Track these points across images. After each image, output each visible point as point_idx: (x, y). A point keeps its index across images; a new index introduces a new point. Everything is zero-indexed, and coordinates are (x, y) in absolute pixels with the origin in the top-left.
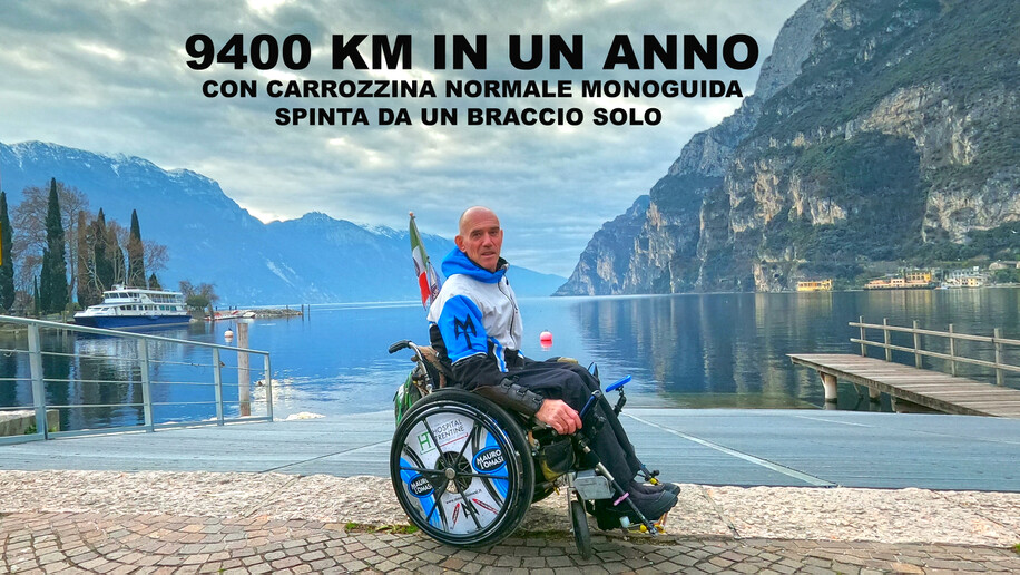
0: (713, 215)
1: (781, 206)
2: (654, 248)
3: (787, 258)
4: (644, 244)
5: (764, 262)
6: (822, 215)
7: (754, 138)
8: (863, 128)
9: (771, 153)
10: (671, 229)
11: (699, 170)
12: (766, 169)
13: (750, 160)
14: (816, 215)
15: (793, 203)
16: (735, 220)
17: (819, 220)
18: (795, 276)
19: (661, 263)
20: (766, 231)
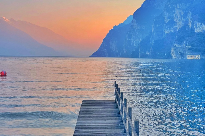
0: (158, 26)
1: (183, 24)
2: (134, 38)
3: (184, 45)
4: (130, 36)
5: (175, 46)
6: (198, 28)
12: (179, 8)
13: (173, 4)
14: (197, 28)
15: (188, 23)
16: (166, 28)
17: (198, 30)
18: (186, 53)
19: (136, 45)
20: (177, 34)
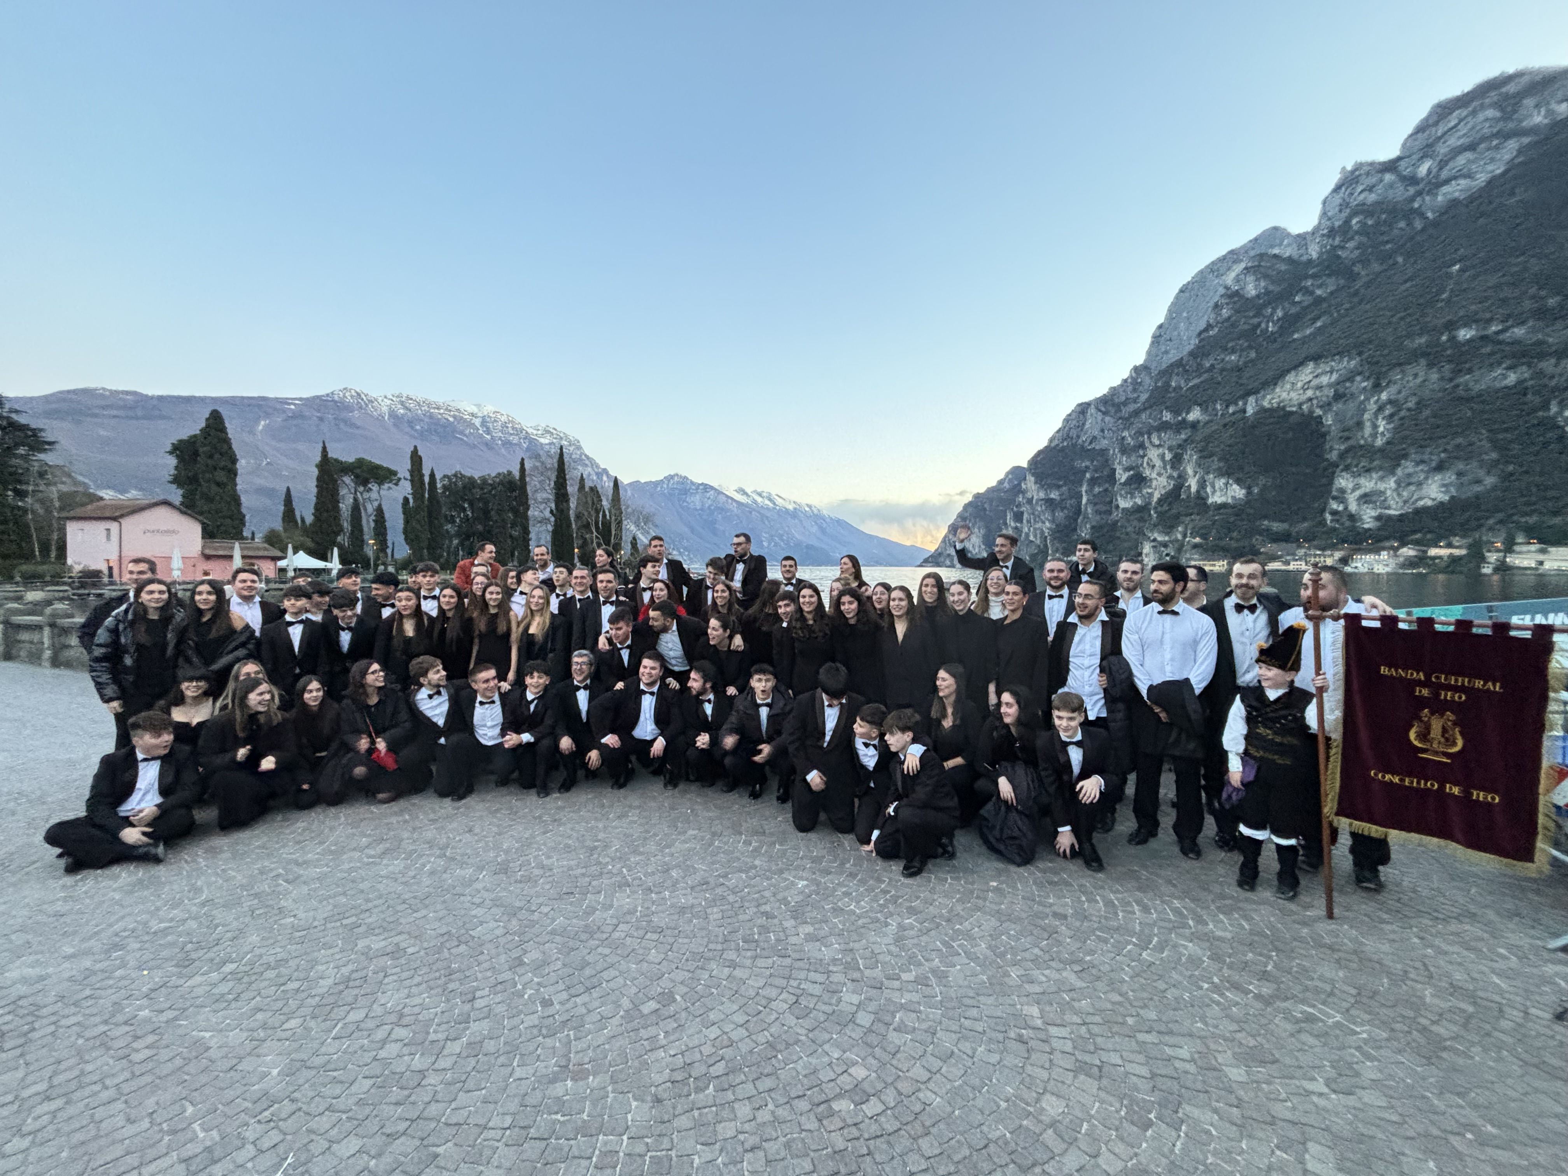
0: (1097, 490)
1: (1172, 483)
2: (1029, 521)
3: (1179, 537)
4: (1018, 517)
5: (1155, 540)
6: (1218, 493)
7: (1145, 409)
8: (1266, 404)
9: (1164, 427)
10: (1049, 502)
11: (1080, 441)
12: (1157, 442)
13: (1140, 433)
14: (1214, 492)
15: (1186, 480)
16: (1121, 496)
17: (1216, 498)
18: (1188, 556)
19: (1035, 536)
20: (1155, 508)
